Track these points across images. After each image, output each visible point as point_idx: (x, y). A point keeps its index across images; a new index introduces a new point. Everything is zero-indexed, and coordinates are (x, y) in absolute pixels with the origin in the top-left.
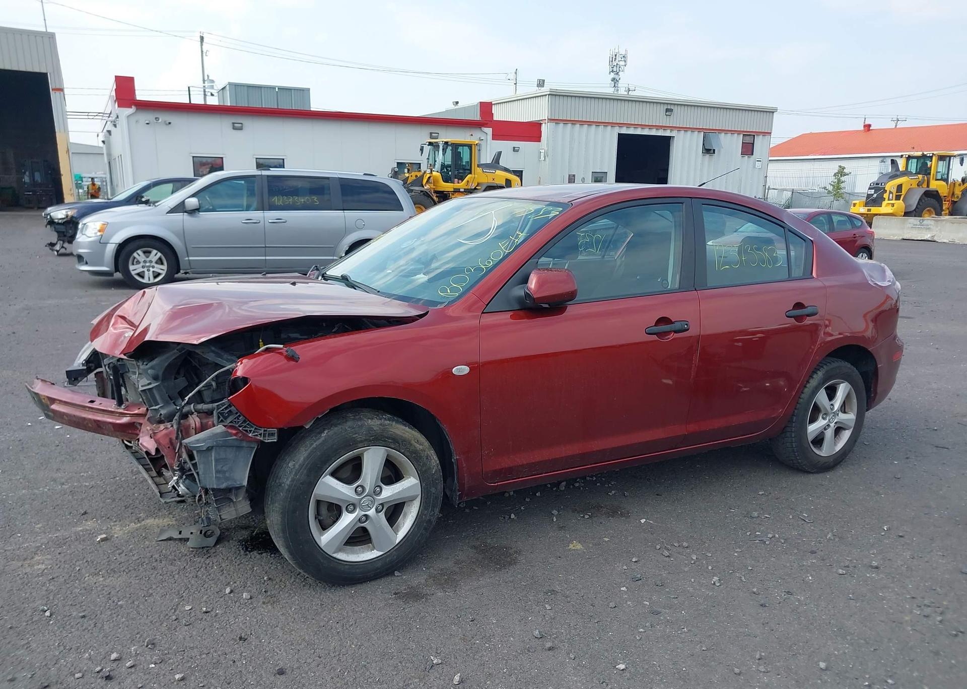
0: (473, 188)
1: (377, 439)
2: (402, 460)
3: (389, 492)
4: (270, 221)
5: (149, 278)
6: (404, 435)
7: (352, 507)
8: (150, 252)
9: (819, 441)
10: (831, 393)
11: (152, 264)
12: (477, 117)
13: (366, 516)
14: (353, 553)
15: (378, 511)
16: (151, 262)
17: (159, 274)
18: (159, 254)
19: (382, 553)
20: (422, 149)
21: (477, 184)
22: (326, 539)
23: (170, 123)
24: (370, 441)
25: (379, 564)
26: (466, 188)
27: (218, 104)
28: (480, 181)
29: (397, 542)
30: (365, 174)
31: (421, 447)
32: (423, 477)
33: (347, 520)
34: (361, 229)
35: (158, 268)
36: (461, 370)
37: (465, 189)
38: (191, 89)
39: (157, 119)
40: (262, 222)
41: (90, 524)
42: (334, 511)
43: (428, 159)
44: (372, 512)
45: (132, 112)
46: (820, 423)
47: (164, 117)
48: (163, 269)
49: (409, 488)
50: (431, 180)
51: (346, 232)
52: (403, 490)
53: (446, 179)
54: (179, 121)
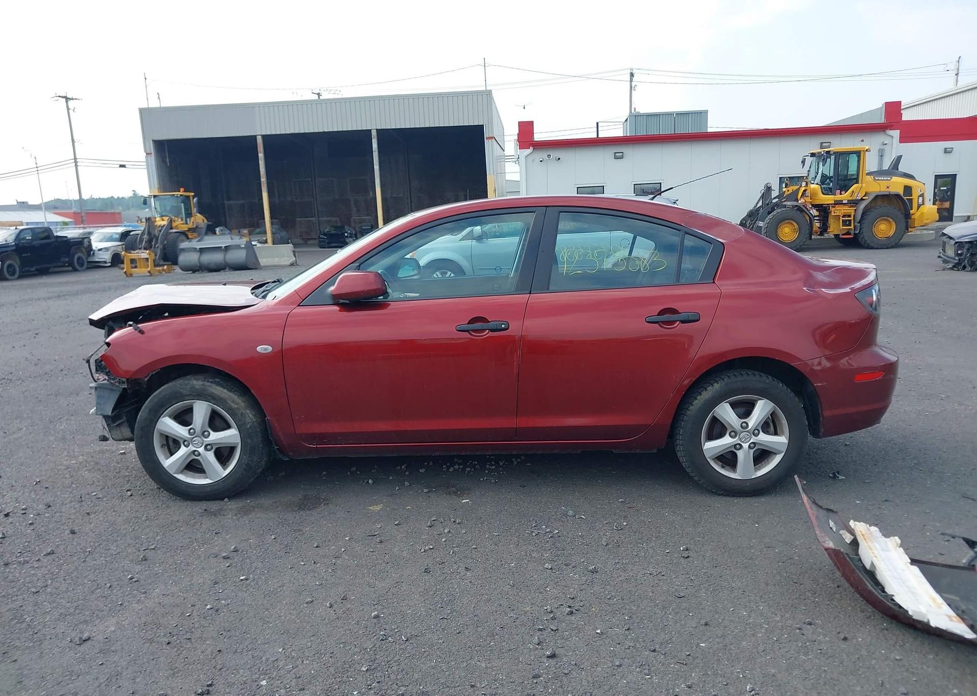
0: (860, 198)
1: (202, 395)
2: (223, 413)
3: (216, 437)
7: (187, 443)
12: (880, 119)
13: (197, 451)
14: (195, 478)
15: (207, 450)
19: (212, 482)
20: (803, 162)
21: (864, 194)
22: (168, 463)
23: (559, 159)
26: (851, 199)
27: (622, 135)
28: (870, 190)
29: (224, 476)
32: (241, 430)
33: (184, 451)
36: (265, 349)
37: (848, 200)
38: (600, 125)
39: (549, 156)
43: (809, 171)
44: (202, 449)
45: (529, 153)
46: (725, 441)
47: (555, 154)
49: (230, 436)
50: (808, 193)
53: (828, 191)
54: (567, 155)
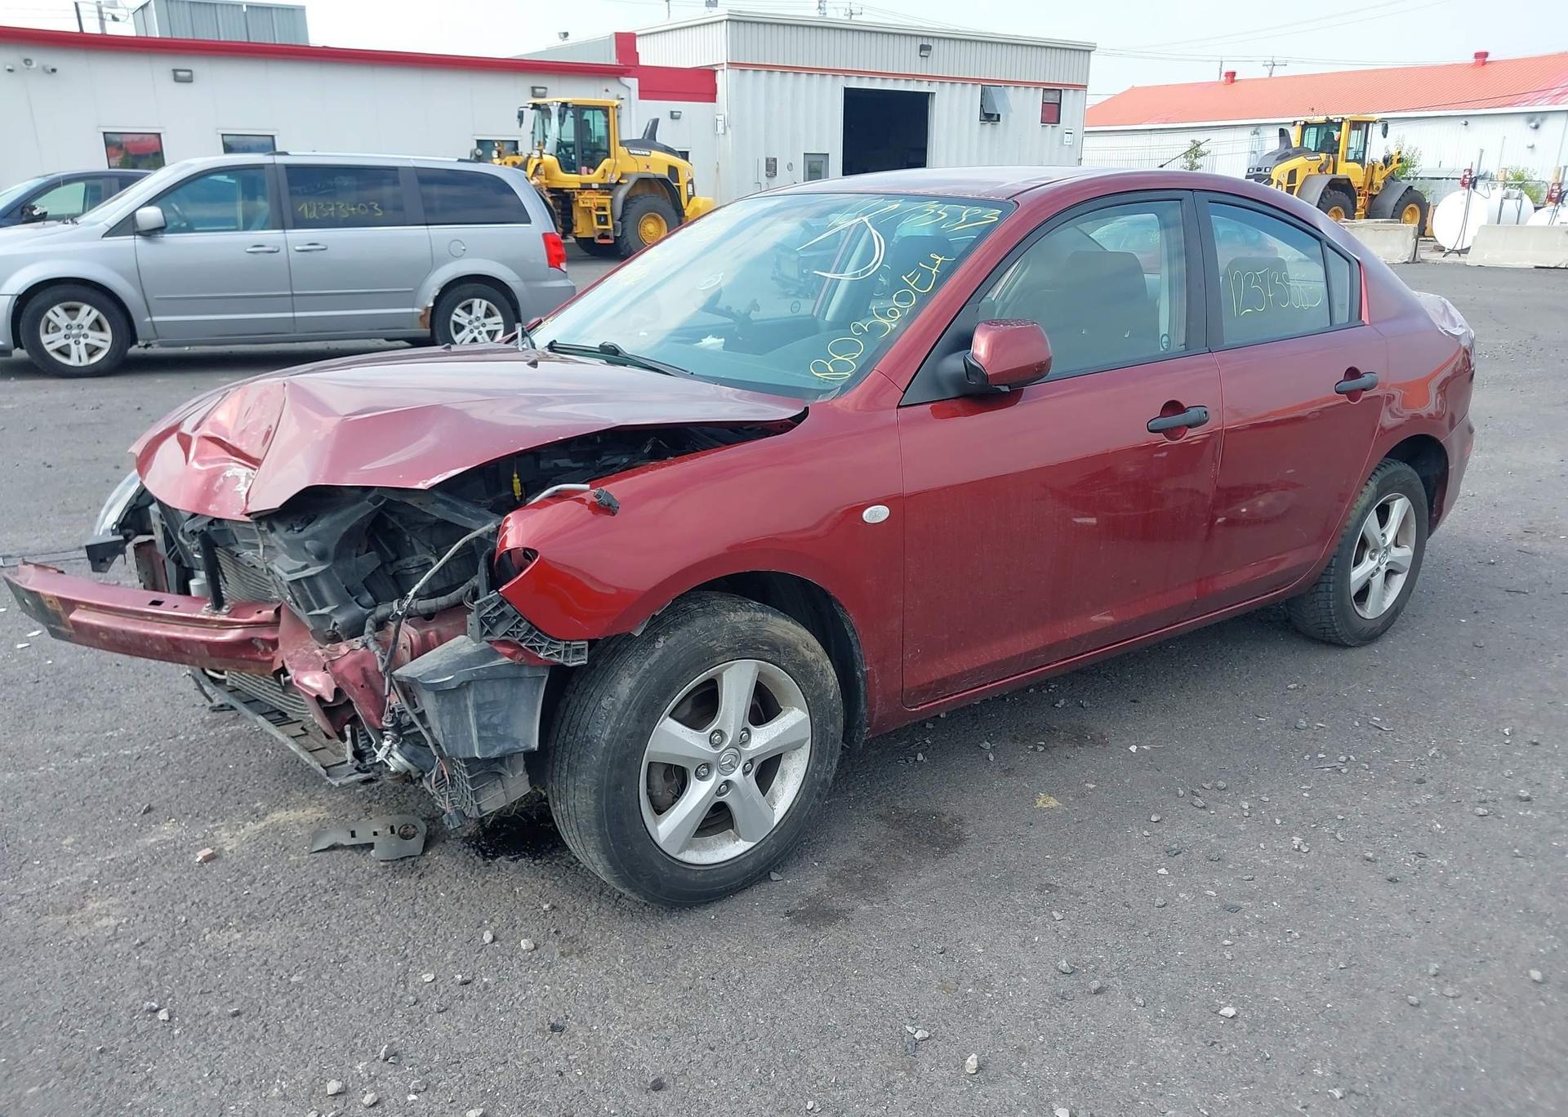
0: (614, 182)
1: (745, 648)
2: (784, 682)
3: (762, 738)
4: (298, 248)
5: (80, 357)
6: (786, 636)
7: (705, 768)
8: (77, 310)
9: (1363, 594)
10: (1384, 514)
11: (83, 331)
12: (611, 59)
13: (727, 783)
14: (708, 848)
15: (746, 773)
16: (80, 326)
17: (98, 349)
18: (95, 313)
19: (753, 844)
20: (521, 116)
21: (619, 176)
22: (667, 828)
23: (54, 70)
24: (736, 651)
25: (750, 864)
26: (602, 181)
27: (135, 35)
28: (626, 170)
29: (775, 823)
30: (460, 160)
31: (813, 655)
32: (815, 707)
33: (698, 793)
34: (458, 257)
35: (95, 338)
36: (876, 514)
37: (600, 184)
38: (81, 6)
39: (26, 61)
40: (283, 252)
41: (168, 830)
42: (676, 778)
43: (533, 133)
44: (736, 776)
46: (1368, 565)
47: (42, 58)
48: (104, 340)
49: (793, 728)
50: (541, 170)
51: (434, 263)
52: (786, 732)
53: (568, 166)
54: (73, 66)
